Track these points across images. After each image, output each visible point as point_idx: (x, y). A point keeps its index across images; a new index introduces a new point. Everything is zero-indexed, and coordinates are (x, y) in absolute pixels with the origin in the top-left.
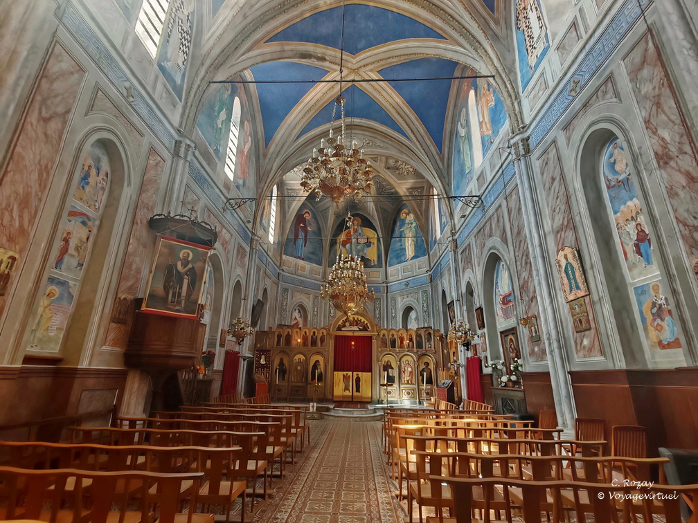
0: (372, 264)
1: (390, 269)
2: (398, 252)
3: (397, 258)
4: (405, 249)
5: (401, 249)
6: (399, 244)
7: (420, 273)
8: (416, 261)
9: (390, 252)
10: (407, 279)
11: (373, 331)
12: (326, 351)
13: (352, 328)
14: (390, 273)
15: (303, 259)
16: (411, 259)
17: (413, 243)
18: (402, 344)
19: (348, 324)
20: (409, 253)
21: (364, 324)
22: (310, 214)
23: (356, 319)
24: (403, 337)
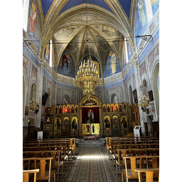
4: (111, 69)
5: (110, 70)
6: (109, 67)
7: (118, 79)
8: (117, 74)
9: (105, 71)
10: (113, 83)
11: (99, 105)
12: (78, 115)
13: (90, 104)
14: (105, 80)
15: (67, 75)
16: (115, 74)
17: (115, 66)
18: (112, 110)
19: (88, 102)
20: (113, 71)
21: (95, 102)
22: (69, 55)
23: (91, 100)
24: (113, 107)
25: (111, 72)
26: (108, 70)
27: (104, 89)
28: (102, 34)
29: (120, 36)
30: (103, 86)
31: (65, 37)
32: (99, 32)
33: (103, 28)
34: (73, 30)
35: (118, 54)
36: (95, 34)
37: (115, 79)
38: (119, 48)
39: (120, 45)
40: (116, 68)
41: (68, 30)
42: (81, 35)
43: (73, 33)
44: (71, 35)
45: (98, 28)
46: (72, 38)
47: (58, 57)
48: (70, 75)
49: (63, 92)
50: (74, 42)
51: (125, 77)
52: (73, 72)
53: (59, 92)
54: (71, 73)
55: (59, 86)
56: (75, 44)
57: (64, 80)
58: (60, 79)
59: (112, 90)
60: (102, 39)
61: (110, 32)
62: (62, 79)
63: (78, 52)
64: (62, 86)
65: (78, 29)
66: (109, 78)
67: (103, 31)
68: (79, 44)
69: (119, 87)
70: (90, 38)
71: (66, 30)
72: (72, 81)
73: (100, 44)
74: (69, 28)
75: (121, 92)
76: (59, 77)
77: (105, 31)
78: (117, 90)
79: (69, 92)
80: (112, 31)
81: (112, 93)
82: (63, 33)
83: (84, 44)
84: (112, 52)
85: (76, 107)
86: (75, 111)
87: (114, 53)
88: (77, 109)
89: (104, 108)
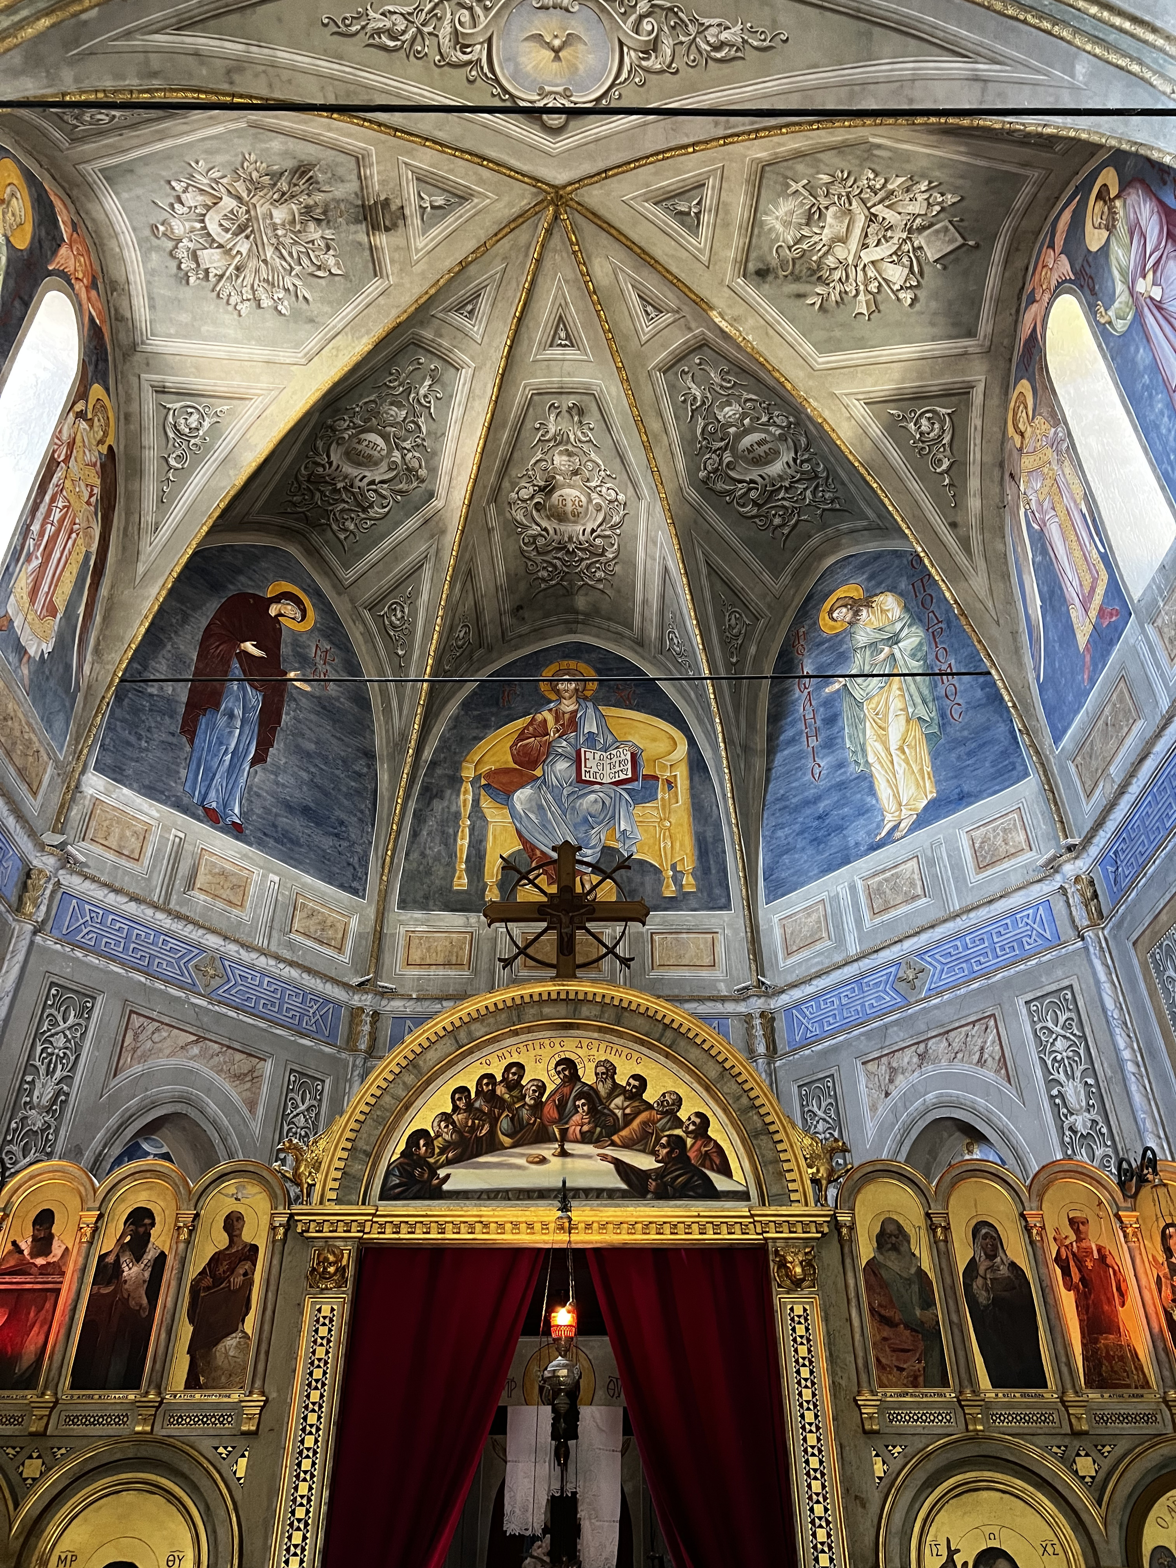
0: (670, 890)
1: (774, 917)
2: (822, 806)
3: (816, 841)
4: (866, 780)
5: (841, 786)
6: (824, 762)
7: (996, 889)
8: (959, 828)
9: (768, 820)
10: (908, 945)
11: (774, 1190)
12: (242, 1443)
13: (556, 1163)
14: (778, 932)
15: (237, 831)
16: (921, 822)
17: (917, 733)
18: (1106, 1340)
19: (504, 1123)
20: (897, 796)
21: (679, 1123)
22: (311, 612)
23: (588, 1075)
24: (1103, 1258)
25: (864, 811)
26: (817, 799)
27: (772, 1050)
28: (740, 309)
29: (971, 333)
30: (756, 1004)
31: (271, 322)
32: (703, 285)
33: (754, 223)
34: (381, 240)
35: (961, 558)
36: (647, 329)
37: (932, 886)
38: (957, 487)
39: (975, 454)
40: (935, 755)
41: (314, 232)
42: (476, 329)
43: (374, 287)
44: (348, 311)
45: (694, 229)
46: (362, 346)
47: (141, 569)
48: (295, 842)
49: (127, 1057)
50: (385, 437)
51: (1111, 825)
52: (339, 813)
53: (60, 1041)
54: (306, 811)
55: (79, 954)
56: (393, 466)
57: (190, 883)
58: (123, 862)
59: (908, 1057)
60: (730, 412)
61: (851, 288)
62: (157, 857)
63: (427, 573)
64: (123, 964)
65: (437, 232)
66: (843, 890)
67: (751, 267)
68: (445, 464)
69: (1021, 1002)
70: (587, 385)
71: (280, 215)
72: (312, 926)
73: (704, 482)
74: (319, 197)
75: (1071, 1077)
76: (116, 831)
77: (783, 264)
78: (992, 1049)
79: (238, 1077)
80: (871, 272)
81: (906, 1099)
82: (252, 264)
83: (516, 472)
84: (852, 590)
85: (221, 1240)
86: (186, 1331)
87: (892, 589)
88: (237, 1280)
89: (893, 1263)
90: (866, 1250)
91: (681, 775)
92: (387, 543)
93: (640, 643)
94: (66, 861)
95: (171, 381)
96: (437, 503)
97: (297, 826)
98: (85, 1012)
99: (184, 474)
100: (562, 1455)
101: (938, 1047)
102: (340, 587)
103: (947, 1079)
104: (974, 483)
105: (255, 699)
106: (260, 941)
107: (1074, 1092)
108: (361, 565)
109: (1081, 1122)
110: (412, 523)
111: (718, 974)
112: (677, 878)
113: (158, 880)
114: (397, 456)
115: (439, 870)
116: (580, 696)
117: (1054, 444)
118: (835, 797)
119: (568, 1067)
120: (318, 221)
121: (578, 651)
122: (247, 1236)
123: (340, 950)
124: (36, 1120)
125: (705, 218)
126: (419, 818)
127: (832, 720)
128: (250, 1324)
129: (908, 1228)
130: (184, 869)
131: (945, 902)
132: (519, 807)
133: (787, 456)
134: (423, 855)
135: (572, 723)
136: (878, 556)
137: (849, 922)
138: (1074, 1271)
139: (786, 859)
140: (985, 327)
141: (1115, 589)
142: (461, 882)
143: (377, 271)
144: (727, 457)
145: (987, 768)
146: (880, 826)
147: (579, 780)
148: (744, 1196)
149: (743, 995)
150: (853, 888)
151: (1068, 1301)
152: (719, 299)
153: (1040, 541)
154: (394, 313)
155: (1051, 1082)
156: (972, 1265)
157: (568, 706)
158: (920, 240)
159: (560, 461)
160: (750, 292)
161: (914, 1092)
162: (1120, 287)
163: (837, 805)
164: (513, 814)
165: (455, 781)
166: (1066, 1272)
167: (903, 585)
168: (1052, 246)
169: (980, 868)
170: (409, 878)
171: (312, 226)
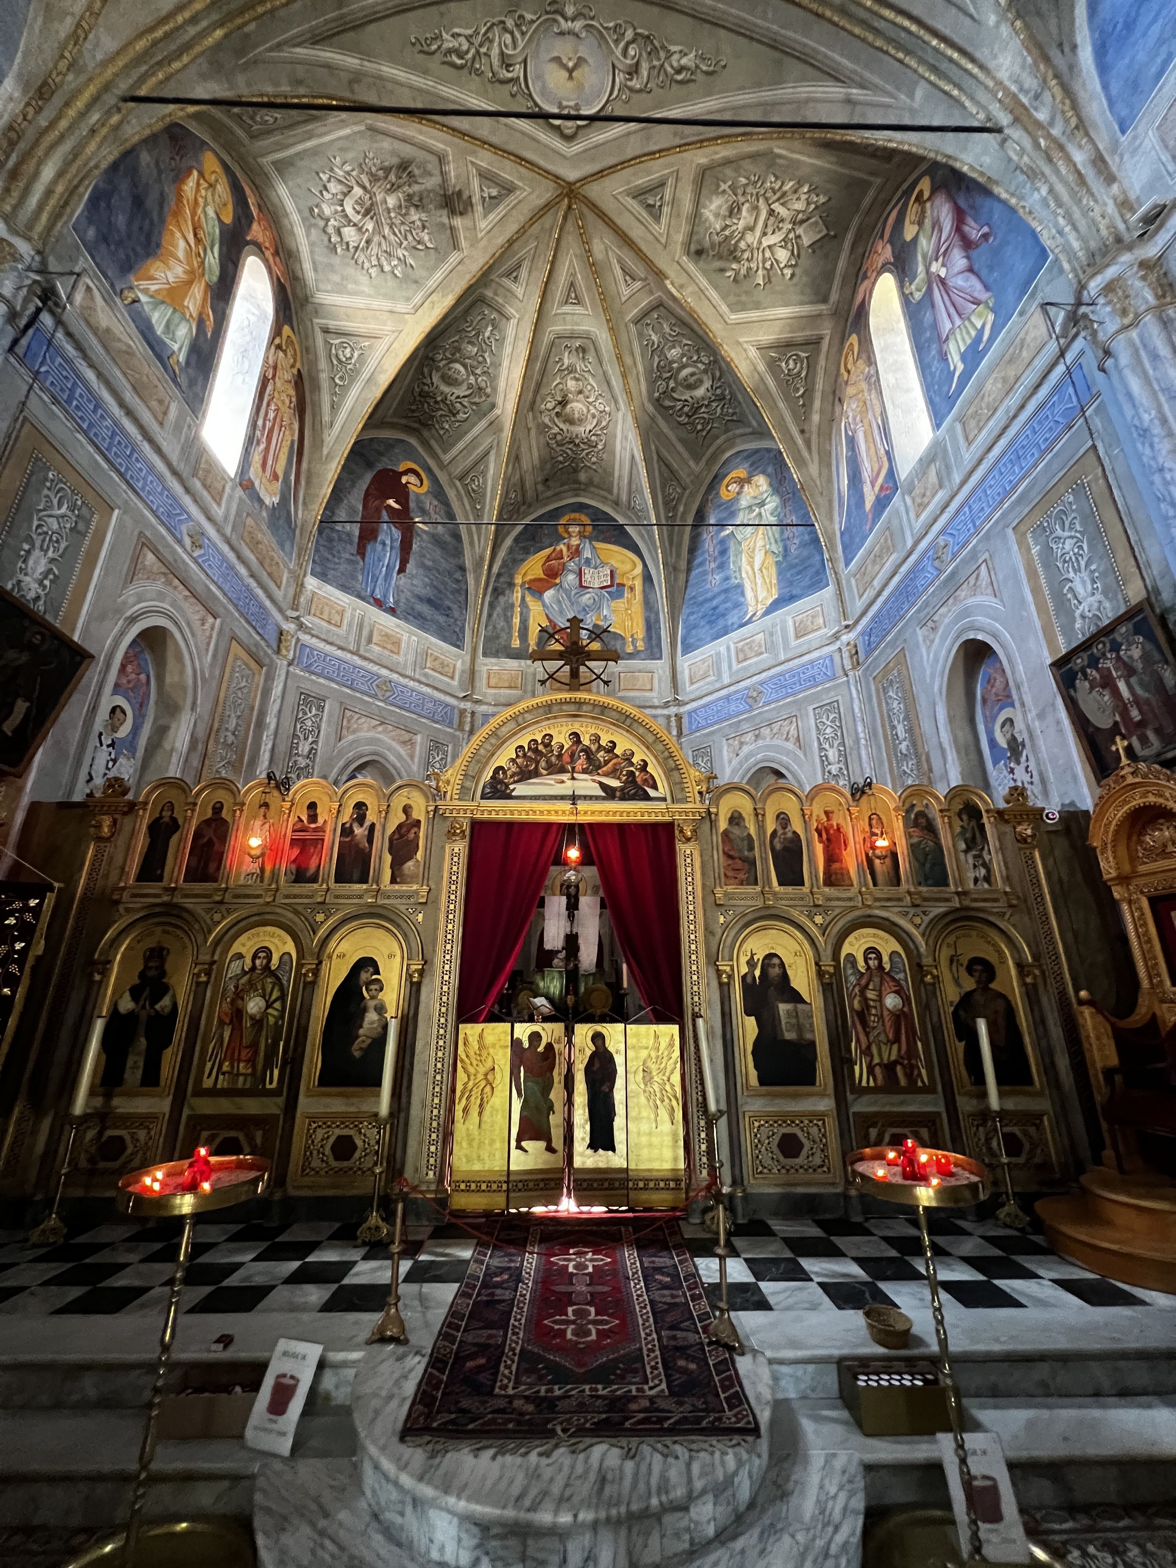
0: (630, 649)
1: (685, 663)
2: (715, 603)
3: (710, 622)
4: (740, 588)
5: (726, 591)
6: (718, 577)
7: (804, 649)
8: (789, 615)
9: (685, 611)
10: (756, 679)
11: (680, 796)
12: (419, 908)
13: (569, 783)
14: (687, 673)
15: (392, 611)
16: (768, 612)
17: (771, 560)
18: (836, 866)
19: (543, 764)
20: (756, 597)
21: (632, 764)
22: (425, 482)
23: (586, 741)
24: (838, 829)
25: (737, 605)
26: (713, 598)
27: (680, 733)
28: (684, 279)
29: (825, 300)
30: (673, 710)
31: (391, 283)
32: (661, 261)
33: (696, 215)
34: (458, 222)
35: (805, 454)
36: (625, 292)
37: (771, 647)
38: (807, 406)
39: (819, 385)
40: (780, 573)
41: (415, 216)
42: (519, 290)
43: (454, 258)
44: (439, 275)
45: (657, 218)
46: (449, 301)
47: (325, 451)
48: (425, 619)
49: (344, 732)
50: (465, 366)
51: (870, 614)
52: (447, 603)
53: (309, 723)
54: (429, 601)
55: (314, 677)
56: (470, 386)
57: (370, 641)
58: (333, 628)
59: (749, 737)
60: (674, 353)
61: (753, 265)
62: (350, 625)
63: (492, 457)
64: (338, 683)
65: (493, 217)
66: (723, 649)
67: (693, 248)
68: (502, 385)
69: (810, 708)
70: (588, 332)
71: (391, 201)
72: (437, 664)
73: (658, 400)
74: (416, 188)
75: (831, 746)
76: (327, 609)
77: (713, 245)
78: (793, 732)
79: (404, 743)
80: (768, 254)
81: (747, 758)
82: (376, 239)
83: (544, 391)
84: (741, 472)
85: (403, 818)
86: (388, 858)
87: (763, 472)
88: (411, 836)
89: (736, 831)
90: (723, 825)
91: (638, 584)
92: (468, 437)
93: (616, 503)
94: (301, 626)
95: (332, 324)
96: (497, 411)
97: (425, 609)
98: (321, 708)
99: (345, 389)
100: (571, 917)
101: (766, 731)
102: (442, 466)
103: (769, 748)
104: (817, 404)
105: (397, 534)
106: (409, 672)
107: (832, 754)
108: (454, 451)
109: (834, 769)
110: (483, 424)
111: (654, 694)
112: (634, 642)
113: (352, 638)
114: (472, 380)
115: (504, 636)
116: (581, 535)
117: (868, 378)
118: (723, 597)
119: (576, 737)
120: (417, 206)
121: (580, 508)
122: (415, 815)
123: (452, 678)
124: (302, 762)
125: (666, 210)
126: (492, 606)
127: (724, 552)
128: (419, 855)
129: (744, 815)
130: (365, 633)
131: (777, 655)
132: (547, 601)
133: (707, 384)
134: (495, 628)
135: (576, 552)
136: (757, 451)
137: (725, 666)
138: (824, 836)
139: (694, 632)
140: (834, 297)
141: (891, 474)
142: (516, 643)
143: (456, 246)
144: (672, 384)
145: (806, 582)
146: (746, 613)
147: (581, 586)
148: (664, 799)
149: (666, 705)
150: (728, 648)
151: (819, 848)
152: (671, 271)
153: (852, 442)
154: (468, 277)
155: (821, 749)
156: (774, 834)
157: (575, 541)
158: (800, 231)
159: (571, 384)
160: (691, 267)
161: (751, 754)
162: (921, 268)
163: (724, 601)
164: (544, 605)
165: (511, 585)
166: (820, 835)
167: (770, 469)
168: (882, 237)
169: (797, 637)
170: (487, 640)
171: (412, 210)
